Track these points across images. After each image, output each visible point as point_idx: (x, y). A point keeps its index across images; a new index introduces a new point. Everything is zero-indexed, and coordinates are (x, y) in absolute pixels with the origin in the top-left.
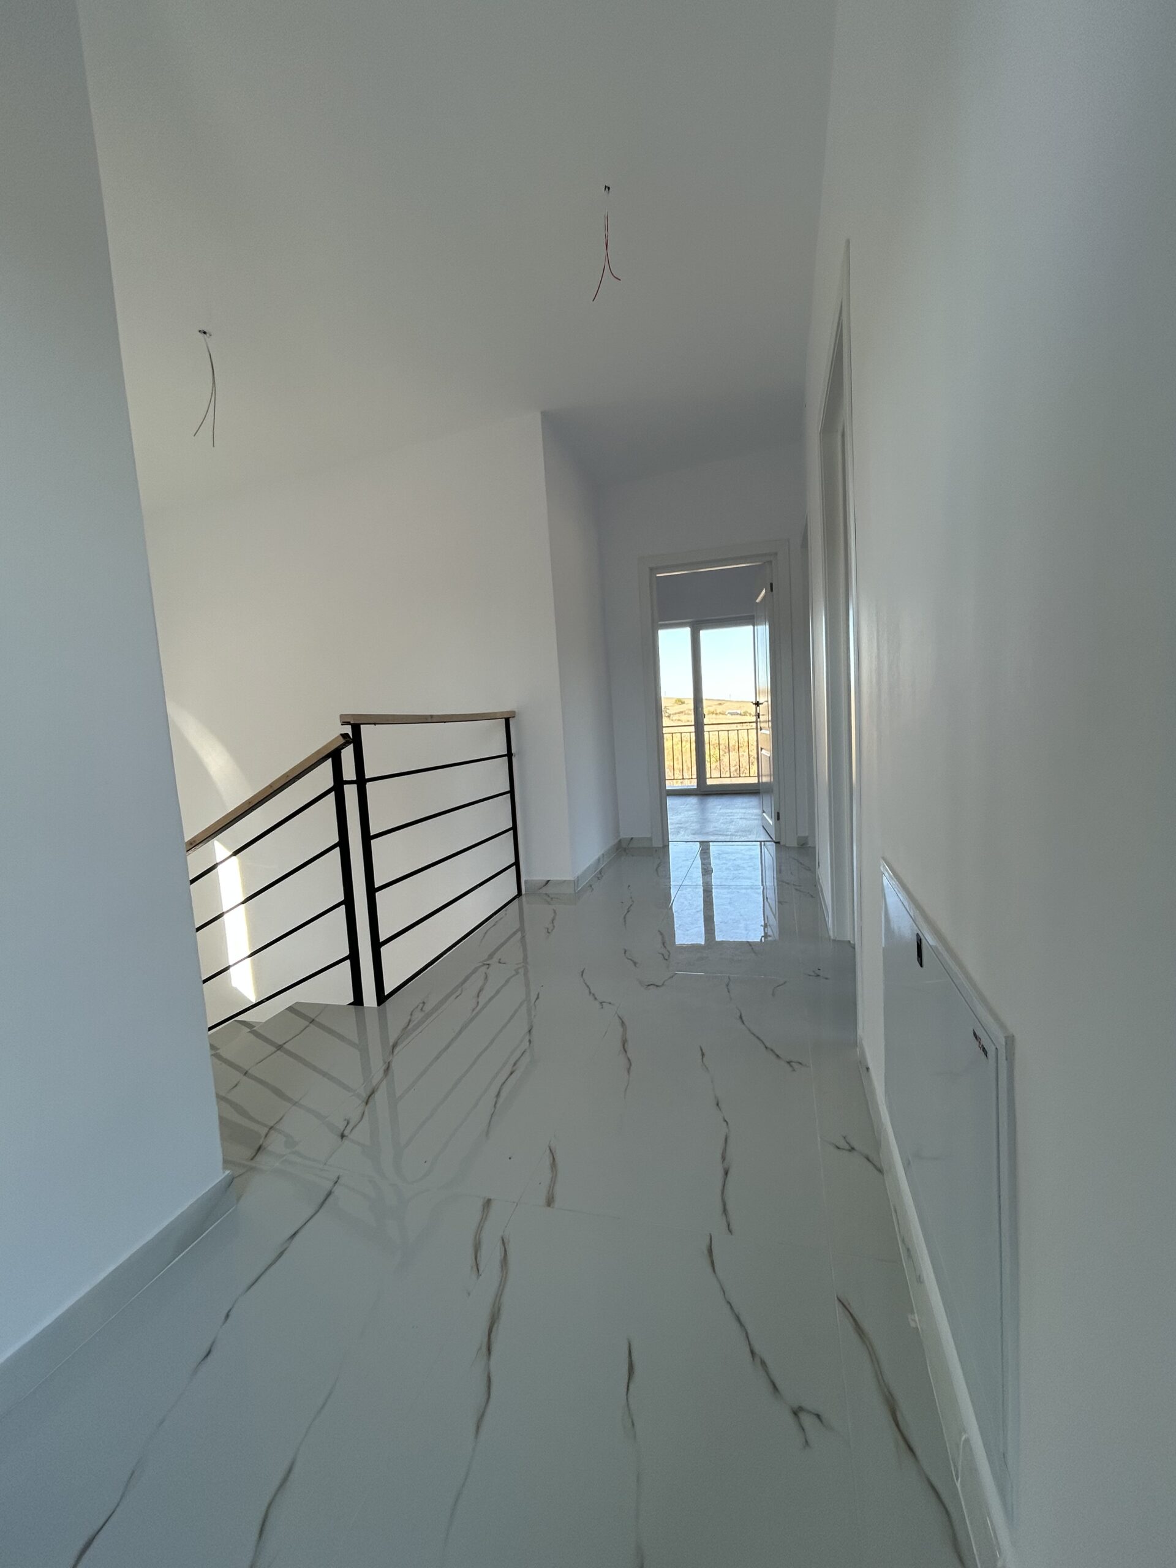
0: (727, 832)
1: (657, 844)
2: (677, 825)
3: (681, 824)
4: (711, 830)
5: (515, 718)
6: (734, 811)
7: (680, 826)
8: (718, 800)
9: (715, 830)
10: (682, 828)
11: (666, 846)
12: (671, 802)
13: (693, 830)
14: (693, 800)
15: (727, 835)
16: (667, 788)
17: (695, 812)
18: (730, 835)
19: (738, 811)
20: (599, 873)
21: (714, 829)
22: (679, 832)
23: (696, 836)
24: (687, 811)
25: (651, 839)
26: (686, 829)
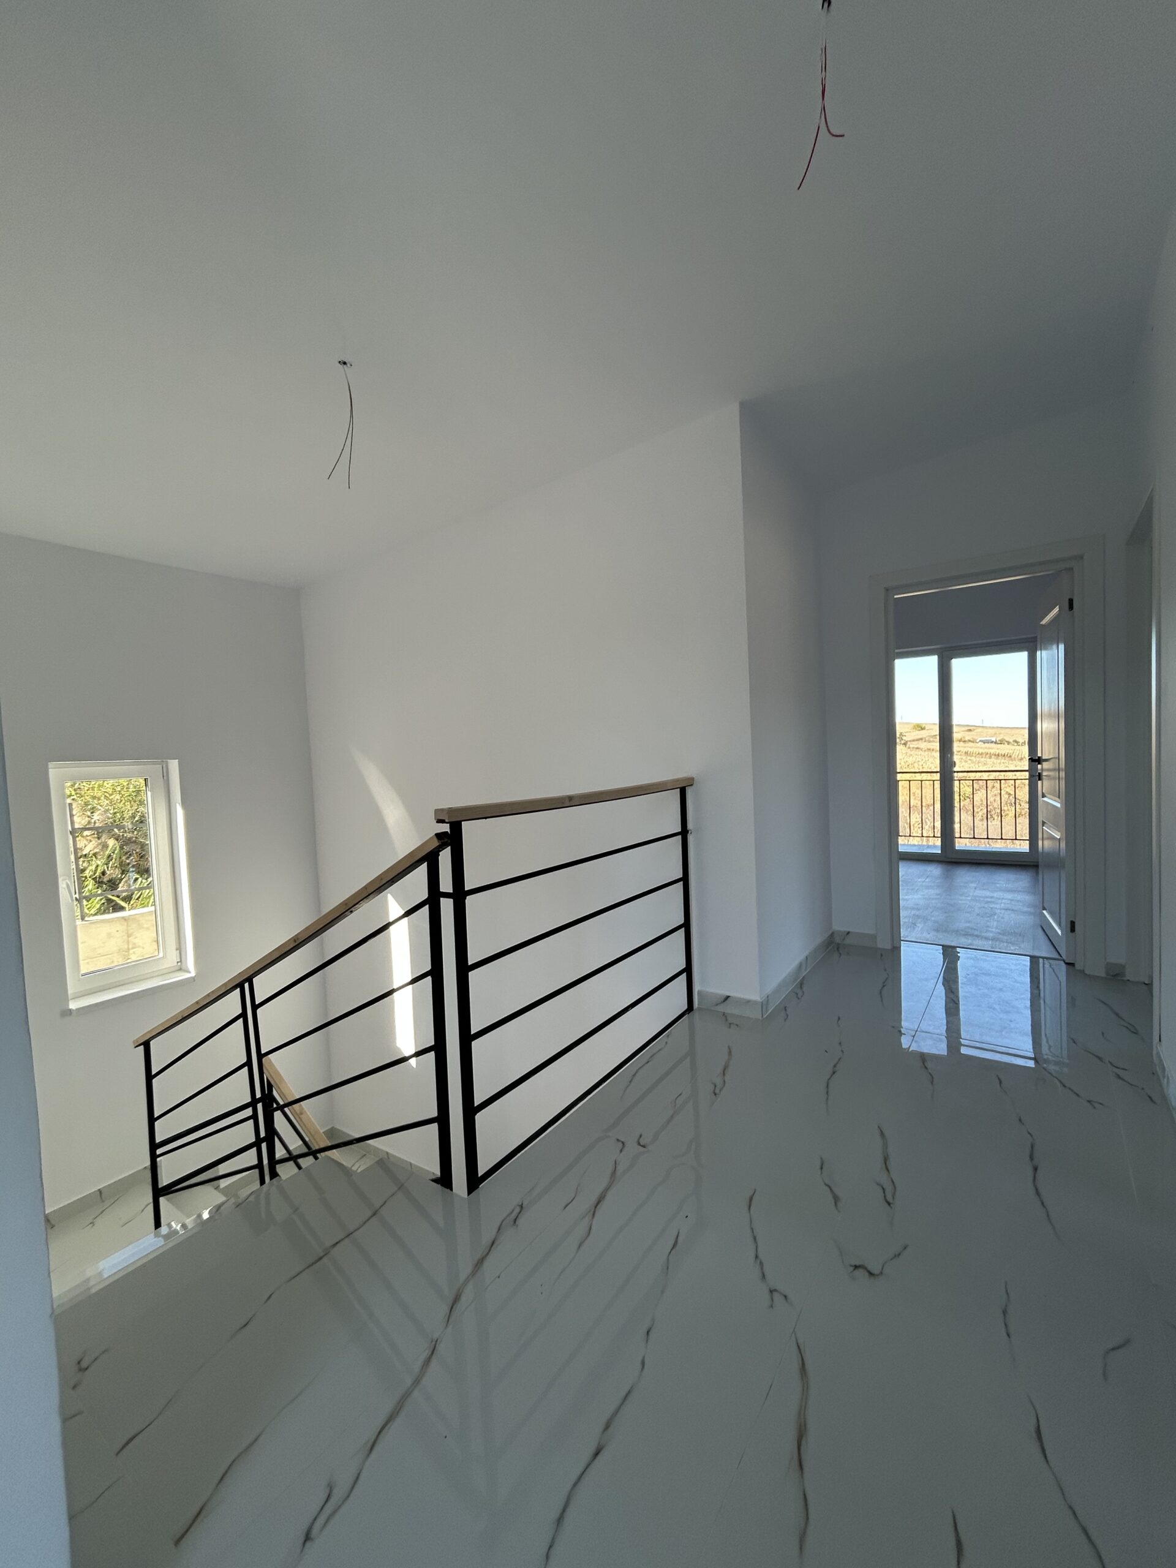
0: (987, 931)
1: (884, 944)
2: (913, 912)
3: (918, 909)
4: (963, 925)
5: (693, 787)
6: (995, 895)
7: (917, 913)
8: (974, 874)
9: (969, 927)
10: (918, 917)
11: (897, 947)
12: (905, 870)
13: (935, 922)
14: (935, 870)
15: (987, 939)
16: (900, 850)
17: (937, 891)
18: (993, 939)
19: (1000, 894)
20: (800, 984)
21: (968, 925)
22: (915, 924)
23: (940, 935)
24: (928, 887)
25: (874, 937)
26: (925, 919)
